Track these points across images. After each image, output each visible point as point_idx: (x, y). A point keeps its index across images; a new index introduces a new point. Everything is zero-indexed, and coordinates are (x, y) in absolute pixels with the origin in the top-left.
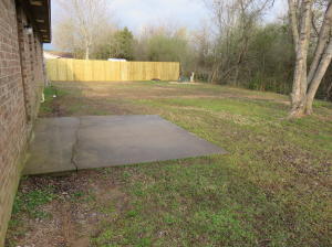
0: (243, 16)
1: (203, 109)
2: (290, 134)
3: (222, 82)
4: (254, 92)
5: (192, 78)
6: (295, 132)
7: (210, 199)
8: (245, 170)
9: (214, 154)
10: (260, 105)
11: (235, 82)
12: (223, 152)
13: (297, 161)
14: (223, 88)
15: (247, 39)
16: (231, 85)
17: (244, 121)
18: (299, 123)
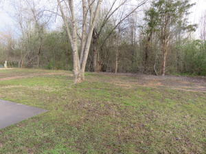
0: (37, 25)
1: (21, 86)
2: (78, 92)
3: (29, 66)
4: (52, 71)
5: (5, 65)
6: (80, 91)
7: (47, 142)
8: (61, 118)
9: (40, 114)
10: (58, 78)
11: (38, 66)
12: (45, 111)
13: (86, 106)
14: (30, 70)
15: (42, 39)
16: (35, 68)
17: (51, 90)
18: (80, 86)
